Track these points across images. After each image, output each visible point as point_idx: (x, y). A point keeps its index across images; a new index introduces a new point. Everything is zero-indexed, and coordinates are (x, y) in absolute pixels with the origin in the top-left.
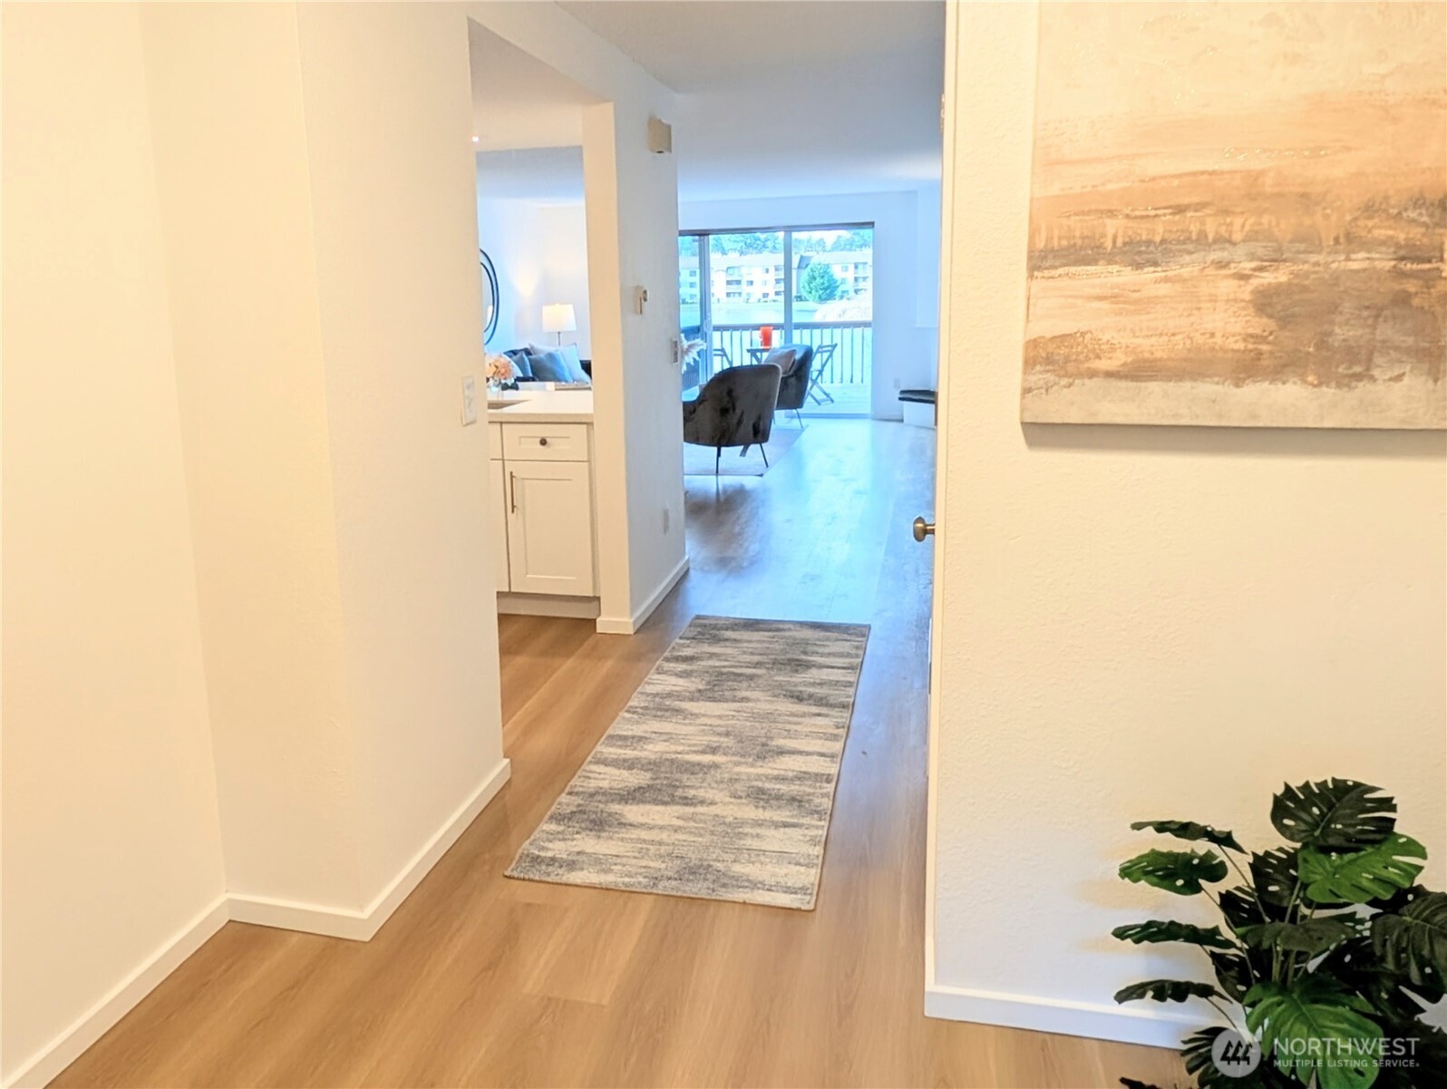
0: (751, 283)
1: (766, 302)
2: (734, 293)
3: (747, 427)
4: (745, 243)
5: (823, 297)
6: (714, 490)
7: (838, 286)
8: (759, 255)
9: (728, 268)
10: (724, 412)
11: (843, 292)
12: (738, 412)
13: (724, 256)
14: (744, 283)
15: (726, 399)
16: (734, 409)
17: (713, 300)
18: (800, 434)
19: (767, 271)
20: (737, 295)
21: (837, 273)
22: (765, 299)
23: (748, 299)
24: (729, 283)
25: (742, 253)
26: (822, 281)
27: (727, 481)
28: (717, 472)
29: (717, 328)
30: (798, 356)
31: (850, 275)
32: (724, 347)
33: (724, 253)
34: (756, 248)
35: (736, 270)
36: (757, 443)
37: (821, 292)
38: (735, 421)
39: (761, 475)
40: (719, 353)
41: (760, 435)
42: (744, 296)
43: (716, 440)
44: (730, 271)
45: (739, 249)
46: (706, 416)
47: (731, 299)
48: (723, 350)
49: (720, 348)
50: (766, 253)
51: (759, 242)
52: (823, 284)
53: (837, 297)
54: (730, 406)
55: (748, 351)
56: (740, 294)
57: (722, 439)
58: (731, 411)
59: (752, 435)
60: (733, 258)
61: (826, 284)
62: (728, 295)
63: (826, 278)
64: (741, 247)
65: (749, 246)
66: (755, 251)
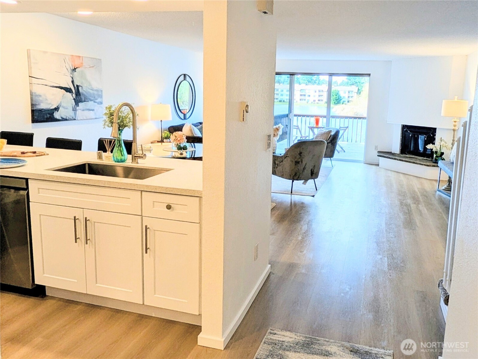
0: (309, 96)
1: (315, 103)
2: (303, 99)
3: (308, 172)
4: (308, 81)
5: (336, 103)
6: (290, 202)
7: (342, 99)
8: (313, 85)
9: (301, 90)
10: (297, 163)
11: (343, 101)
12: (304, 163)
13: (300, 85)
14: (307, 96)
15: (298, 156)
16: (302, 162)
17: (295, 101)
18: (331, 171)
19: (316, 92)
20: (304, 100)
21: (342, 94)
22: (314, 102)
23: (308, 102)
24: (301, 95)
25: (306, 84)
26: (336, 97)
27: (296, 198)
28: (291, 193)
29: (295, 115)
30: (332, 133)
31: (346, 95)
32: (298, 125)
33: (300, 84)
34: (312, 83)
35: (304, 91)
36: (312, 179)
37: (335, 101)
38: (302, 168)
39: (313, 196)
40: (296, 127)
41: (314, 175)
42: (306, 100)
43: (292, 177)
44: (302, 91)
45: (305, 83)
46: (287, 165)
47: (301, 101)
48: (298, 126)
49: (296, 125)
50: (315, 85)
51: (313, 81)
52: (336, 98)
53: (341, 103)
54: (299, 160)
55: (309, 127)
56: (305, 100)
57: (295, 176)
58: (300, 163)
59: (310, 175)
60: (303, 86)
61: (337, 98)
62: (301, 100)
63: (337, 96)
64: (306, 82)
65: (309, 82)
66: (311, 84)
